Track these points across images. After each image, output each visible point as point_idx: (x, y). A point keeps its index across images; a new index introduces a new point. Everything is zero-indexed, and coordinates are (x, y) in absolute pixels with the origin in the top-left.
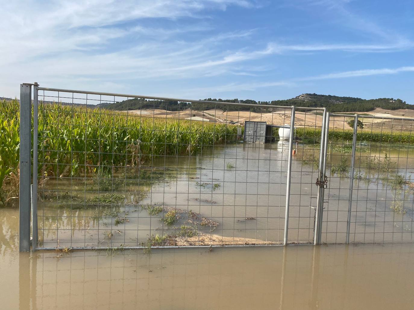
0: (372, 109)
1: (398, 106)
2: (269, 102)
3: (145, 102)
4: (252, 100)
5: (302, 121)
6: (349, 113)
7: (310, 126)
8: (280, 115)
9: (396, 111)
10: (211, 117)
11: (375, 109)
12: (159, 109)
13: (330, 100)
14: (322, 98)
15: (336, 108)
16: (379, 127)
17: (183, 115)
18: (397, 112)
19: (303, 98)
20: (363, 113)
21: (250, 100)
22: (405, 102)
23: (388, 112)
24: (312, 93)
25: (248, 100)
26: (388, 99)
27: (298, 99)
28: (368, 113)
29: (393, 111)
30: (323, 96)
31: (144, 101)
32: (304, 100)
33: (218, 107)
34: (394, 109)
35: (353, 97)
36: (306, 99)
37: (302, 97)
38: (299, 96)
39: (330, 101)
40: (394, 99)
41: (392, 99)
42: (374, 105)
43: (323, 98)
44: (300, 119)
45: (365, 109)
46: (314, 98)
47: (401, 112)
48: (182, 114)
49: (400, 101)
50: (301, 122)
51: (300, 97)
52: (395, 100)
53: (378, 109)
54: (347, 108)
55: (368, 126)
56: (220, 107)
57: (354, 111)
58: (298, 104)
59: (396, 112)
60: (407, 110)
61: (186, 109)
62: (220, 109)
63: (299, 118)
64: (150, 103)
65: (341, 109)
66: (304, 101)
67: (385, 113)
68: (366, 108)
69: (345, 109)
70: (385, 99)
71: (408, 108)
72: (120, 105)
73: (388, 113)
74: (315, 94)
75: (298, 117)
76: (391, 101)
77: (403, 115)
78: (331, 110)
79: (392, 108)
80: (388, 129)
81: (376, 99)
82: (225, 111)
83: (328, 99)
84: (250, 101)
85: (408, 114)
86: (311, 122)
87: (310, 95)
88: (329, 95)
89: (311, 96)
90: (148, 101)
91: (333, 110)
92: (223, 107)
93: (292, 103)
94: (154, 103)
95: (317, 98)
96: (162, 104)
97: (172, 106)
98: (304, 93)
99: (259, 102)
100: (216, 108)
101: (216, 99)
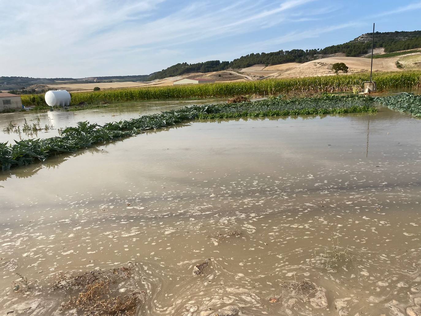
2: (318, 49)
3: (186, 67)
4: (299, 49)
8: (315, 64)
10: (239, 74)
13: (397, 37)
14: (386, 36)
15: (396, 46)
17: (209, 76)
19: (362, 39)
24: (374, 32)
25: (294, 50)
30: (388, 33)
31: (186, 66)
32: (363, 41)
33: (260, 62)
36: (366, 40)
43: (388, 35)
46: (376, 37)
51: (359, 38)
54: (408, 44)
55: (418, 64)
56: (263, 62)
57: (416, 47)
58: (352, 47)
61: (228, 68)
62: (263, 64)
64: (191, 67)
65: (401, 47)
66: (363, 43)
69: (405, 46)
72: (164, 73)
74: (377, 33)
78: (389, 49)
82: (266, 66)
83: (395, 37)
84: (296, 50)
87: (372, 34)
88: (396, 32)
90: (189, 65)
91: (391, 49)
92: (265, 61)
93: (345, 47)
94: (195, 67)
95: (380, 37)
96: (203, 66)
97: (213, 68)
98: (364, 33)
99: (307, 51)
100: (258, 64)
101: (258, 54)
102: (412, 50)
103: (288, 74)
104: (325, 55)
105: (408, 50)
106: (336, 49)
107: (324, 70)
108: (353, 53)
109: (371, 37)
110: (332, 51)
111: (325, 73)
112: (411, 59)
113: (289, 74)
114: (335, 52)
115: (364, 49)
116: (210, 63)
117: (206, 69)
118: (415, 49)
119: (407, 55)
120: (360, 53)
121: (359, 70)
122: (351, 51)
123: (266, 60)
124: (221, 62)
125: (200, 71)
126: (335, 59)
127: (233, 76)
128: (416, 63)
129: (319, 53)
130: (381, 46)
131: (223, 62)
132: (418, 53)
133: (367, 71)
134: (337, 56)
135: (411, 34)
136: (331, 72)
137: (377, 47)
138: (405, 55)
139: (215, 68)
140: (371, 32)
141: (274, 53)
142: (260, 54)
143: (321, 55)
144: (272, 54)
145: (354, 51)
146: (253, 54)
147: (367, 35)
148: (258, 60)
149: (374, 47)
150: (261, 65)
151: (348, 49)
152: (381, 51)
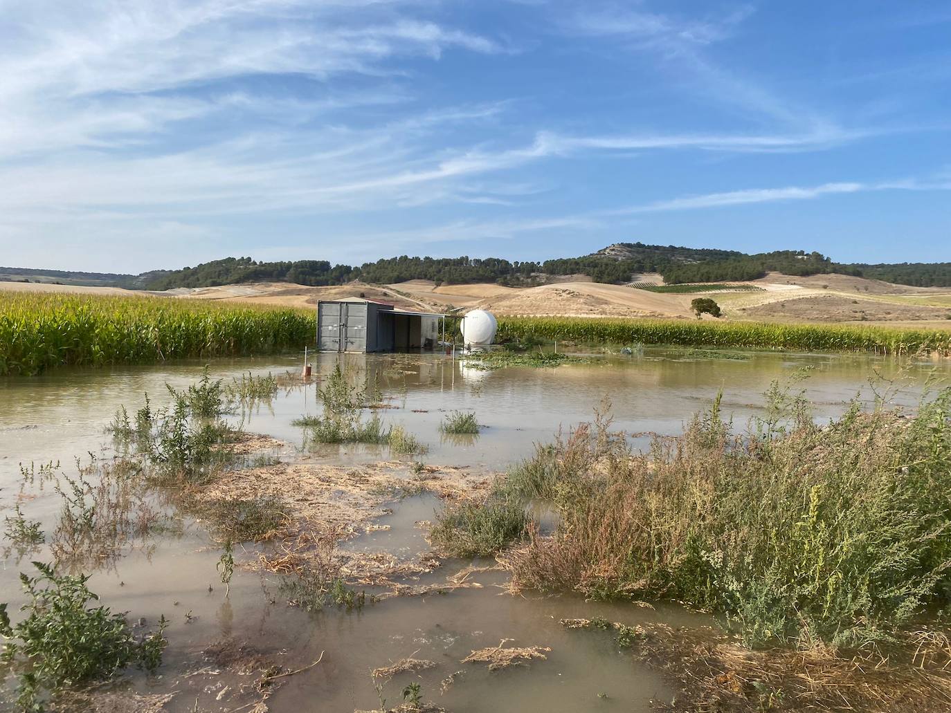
0: (760, 276)
1: (815, 266)
2: (539, 263)
3: (251, 267)
4: (501, 259)
5: (606, 303)
6: (712, 284)
7: (622, 315)
8: (558, 292)
9: (811, 277)
10: (404, 297)
11: (768, 274)
12: (286, 281)
13: (673, 256)
14: (655, 253)
15: (684, 273)
16: (771, 313)
17: (336, 294)
18: (813, 281)
19: (613, 253)
20: (742, 283)
21: (496, 258)
22: (828, 259)
23: (794, 280)
24: (633, 242)
25: (491, 259)
26: (794, 253)
27: (603, 256)
28: (752, 282)
29: (804, 278)
30: (657, 248)
31: (250, 265)
32: (615, 257)
33: (423, 277)
34: (805, 273)
35: (723, 250)
36: (621, 256)
37: (613, 250)
38: (605, 250)
39: (673, 258)
40: (805, 253)
41: (802, 253)
42: (765, 265)
43: (656, 251)
44: (602, 299)
45: (745, 274)
46: (638, 252)
47: (821, 279)
48: (333, 291)
49: (818, 257)
50: (603, 306)
51: (608, 250)
52: (807, 255)
53: (772, 274)
54: (707, 272)
55: (750, 312)
56: (428, 276)
57: (722, 280)
58: (601, 266)
59: (810, 280)
60: (833, 275)
61: (349, 280)
62: (429, 279)
63: (600, 296)
64: (263, 268)
65: (694, 276)
66: (616, 260)
67: (788, 283)
68: (747, 273)
69: (702, 275)
70: (786, 253)
71: (835, 271)
72: (193, 274)
73: (793, 282)
74: (639, 245)
75: (597, 296)
76: (800, 257)
77: (825, 287)
78: (673, 277)
79: (802, 272)
80: (790, 317)
81: (769, 254)
82: (438, 285)
83: (669, 255)
84: (495, 260)
85: (837, 285)
86: (625, 305)
87: (629, 245)
88: (671, 246)
89: (629, 249)
90: (258, 263)
91: (676, 277)
92: (435, 275)
93: (589, 266)
94: (272, 269)
95: (644, 252)
96: (292, 271)
97: (317, 275)
98: (616, 243)
99: (516, 263)
100: (419, 279)
101: (417, 259)
102: (715, 283)
103: (507, 307)
104: (552, 276)
105: (709, 284)
106: (573, 266)
107: (579, 306)
108: (606, 278)
109: (630, 252)
110: (566, 269)
111: (583, 311)
112: (730, 302)
113: (510, 308)
114: (572, 273)
115: (625, 272)
116: (308, 264)
117: (301, 276)
118: (721, 283)
119: (713, 292)
120: (618, 279)
121: (647, 313)
122: (602, 273)
123: (435, 273)
124: (333, 266)
125: (286, 279)
126: (587, 285)
127: (391, 299)
128: (744, 309)
129: (540, 270)
130: (654, 270)
131: (338, 265)
132: (732, 291)
133: (662, 315)
134: (576, 280)
135: (696, 254)
136: (595, 312)
137: (645, 271)
138: (710, 292)
139: (319, 276)
140: (628, 243)
141: (451, 260)
142: (422, 259)
143: (544, 274)
144: (446, 262)
145: (606, 273)
146: (406, 256)
147: (621, 246)
148: (419, 270)
149: (641, 270)
150: (425, 282)
151: (596, 269)
152: (658, 280)
